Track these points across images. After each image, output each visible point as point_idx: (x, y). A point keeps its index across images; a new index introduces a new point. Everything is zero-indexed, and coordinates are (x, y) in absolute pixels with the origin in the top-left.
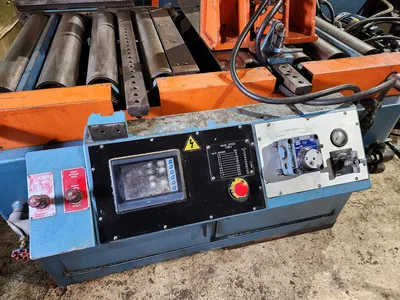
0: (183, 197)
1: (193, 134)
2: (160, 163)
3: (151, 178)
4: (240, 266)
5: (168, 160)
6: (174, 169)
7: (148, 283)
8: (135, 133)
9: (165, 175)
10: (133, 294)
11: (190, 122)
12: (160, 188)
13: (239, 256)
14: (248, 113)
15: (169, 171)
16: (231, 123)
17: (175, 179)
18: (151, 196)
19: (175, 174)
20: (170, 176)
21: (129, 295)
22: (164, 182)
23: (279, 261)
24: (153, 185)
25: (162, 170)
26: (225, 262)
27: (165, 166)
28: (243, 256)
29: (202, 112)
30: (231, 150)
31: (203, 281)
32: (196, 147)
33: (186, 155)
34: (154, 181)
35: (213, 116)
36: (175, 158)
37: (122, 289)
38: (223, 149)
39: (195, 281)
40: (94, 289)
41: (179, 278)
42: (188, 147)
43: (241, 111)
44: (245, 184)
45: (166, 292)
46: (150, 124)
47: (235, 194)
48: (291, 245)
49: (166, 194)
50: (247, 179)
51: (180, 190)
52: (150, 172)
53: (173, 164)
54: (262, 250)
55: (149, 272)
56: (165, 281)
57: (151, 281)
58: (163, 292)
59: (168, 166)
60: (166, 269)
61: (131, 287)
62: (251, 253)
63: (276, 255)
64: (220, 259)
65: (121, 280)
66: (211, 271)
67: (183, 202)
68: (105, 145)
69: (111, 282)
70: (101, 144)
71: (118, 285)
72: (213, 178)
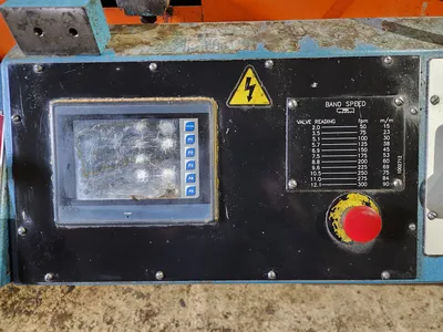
0: (208, 215)
1: (258, 65)
2: (166, 126)
3: (140, 159)
4: (315, 312)
5: (184, 122)
6: (196, 145)
7: (177, 304)
8: (119, 48)
9: (174, 156)
10: (156, 315)
11: (256, 39)
12: (157, 187)
13: (316, 297)
14: (411, 33)
15: (185, 148)
16: (362, 49)
17: (196, 171)
18: (135, 201)
19: (196, 159)
20: (185, 161)
21: (148, 315)
22: (168, 173)
23: (381, 321)
24: (142, 175)
25: (167, 144)
26: (293, 301)
27: (177, 135)
28: (323, 300)
29: (292, 22)
30: (351, 119)
31: (256, 323)
32: (260, 98)
33: (231, 115)
34: (146, 166)
35: (319, 31)
36: (203, 118)
37: (142, 303)
38: (331, 113)
39: (243, 320)
40: (107, 296)
41: (221, 308)
42: (239, 98)
43: (392, 27)
44: (374, 209)
45: (200, 325)
46: (162, 35)
47: (341, 232)
48: (405, 298)
49: (170, 202)
50: (379, 199)
51: (204, 200)
52: (139, 144)
53: (196, 133)
54: (355, 297)
55: (182, 290)
56: (201, 307)
57: (183, 303)
58: (196, 323)
59: (185, 135)
60: (206, 290)
61: (154, 304)
62: (337, 296)
63: (378, 311)
64: (287, 294)
65: (144, 291)
66: (270, 310)
67: (207, 227)
68: (44, 67)
69: (130, 290)
70: (38, 62)
71: (138, 297)
72: (292, 184)
